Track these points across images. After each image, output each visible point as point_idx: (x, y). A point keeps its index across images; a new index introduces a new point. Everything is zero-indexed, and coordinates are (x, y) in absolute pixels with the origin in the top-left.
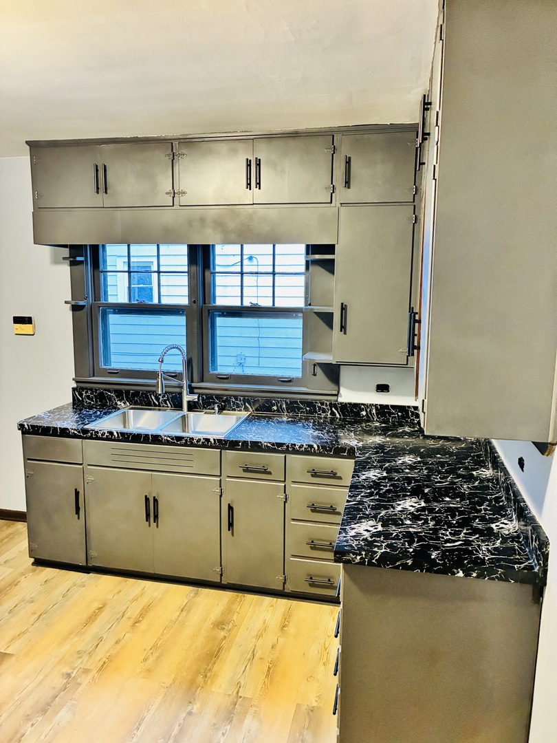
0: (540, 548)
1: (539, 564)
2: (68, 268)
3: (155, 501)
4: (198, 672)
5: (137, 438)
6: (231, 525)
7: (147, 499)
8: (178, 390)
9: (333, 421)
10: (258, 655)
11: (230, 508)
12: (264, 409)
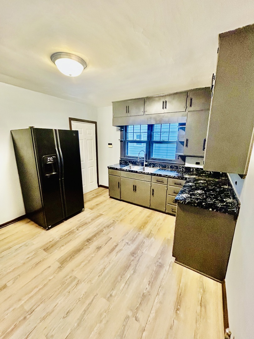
0: (238, 205)
1: (237, 210)
2: (120, 132)
3: (136, 186)
4: (142, 226)
5: (132, 171)
6: (153, 194)
7: (134, 186)
8: (143, 161)
9: (183, 171)
10: (157, 225)
11: (153, 190)
12: (164, 167)
